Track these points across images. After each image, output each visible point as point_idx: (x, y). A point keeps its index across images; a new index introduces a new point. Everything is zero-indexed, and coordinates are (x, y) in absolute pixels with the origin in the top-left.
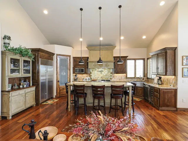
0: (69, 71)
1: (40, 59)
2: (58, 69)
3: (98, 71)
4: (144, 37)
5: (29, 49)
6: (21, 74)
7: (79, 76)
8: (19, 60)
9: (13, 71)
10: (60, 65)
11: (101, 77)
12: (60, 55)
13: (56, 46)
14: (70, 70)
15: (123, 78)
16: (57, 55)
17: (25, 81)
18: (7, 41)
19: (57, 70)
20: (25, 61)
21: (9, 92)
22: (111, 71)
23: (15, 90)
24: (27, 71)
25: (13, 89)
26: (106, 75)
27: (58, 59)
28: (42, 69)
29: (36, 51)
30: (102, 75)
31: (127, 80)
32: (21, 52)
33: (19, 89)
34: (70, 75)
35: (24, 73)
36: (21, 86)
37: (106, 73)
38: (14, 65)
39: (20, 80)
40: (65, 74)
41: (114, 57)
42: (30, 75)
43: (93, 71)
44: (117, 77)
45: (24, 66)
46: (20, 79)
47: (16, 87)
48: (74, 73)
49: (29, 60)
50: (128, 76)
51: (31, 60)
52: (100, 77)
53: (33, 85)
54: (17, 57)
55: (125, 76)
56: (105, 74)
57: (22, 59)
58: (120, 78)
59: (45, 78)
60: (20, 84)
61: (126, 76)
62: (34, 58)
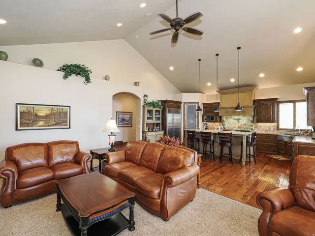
0: (197, 119)
1: (167, 109)
2: (186, 116)
3: (234, 119)
4: (300, 69)
5: (159, 101)
6: (154, 121)
7: (210, 124)
8: (152, 110)
9: (149, 118)
10: (188, 113)
11: (239, 127)
12: (187, 103)
13: (184, 94)
14: (198, 117)
15: (272, 129)
16: (185, 103)
17: (157, 126)
18: (146, 98)
19: (184, 118)
20: (156, 111)
21: (146, 132)
22: (251, 119)
23: (150, 132)
24: (158, 119)
25: (148, 131)
26: (245, 124)
27: (186, 106)
28: (170, 117)
29: (164, 102)
30: (239, 125)
31: (280, 132)
32: (154, 104)
33: (153, 131)
34: (198, 122)
35: (156, 120)
36: (154, 130)
37: (245, 121)
38: (150, 114)
39: (154, 126)
40: (192, 121)
41: (255, 101)
42: (160, 122)
43: (227, 118)
44: (262, 128)
45: (156, 115)
46: (153, 124)
47: (151, 130)
48: (203, 121)
49: (159, 110)
50: (281, 127)
51: (161, 110)
52: (237, 126)
53: (162, 130)
54: (151, 108)
55: (275, 127)
56: (243, 123)
57: (154, 110)
58: (267, 129)
59: (171, 125)
60: (154, 128)
61: (278, 127)
62: (163, 108)
